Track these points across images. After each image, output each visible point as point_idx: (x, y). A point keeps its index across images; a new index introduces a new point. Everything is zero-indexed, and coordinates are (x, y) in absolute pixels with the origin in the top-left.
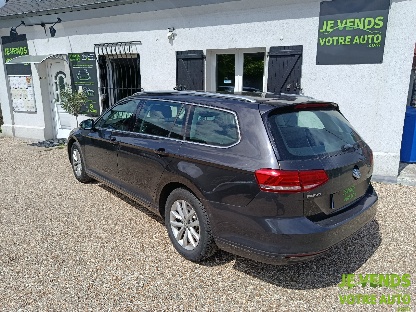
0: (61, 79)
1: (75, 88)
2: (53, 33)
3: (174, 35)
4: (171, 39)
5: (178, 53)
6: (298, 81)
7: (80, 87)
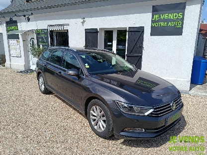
0: (33, 42)
1: (39, 46)
2: (29, 20)
3: (84, 21)
4: (83, 23)
5: (86, 29)
6: (142, 44)
7: (41, 46)
